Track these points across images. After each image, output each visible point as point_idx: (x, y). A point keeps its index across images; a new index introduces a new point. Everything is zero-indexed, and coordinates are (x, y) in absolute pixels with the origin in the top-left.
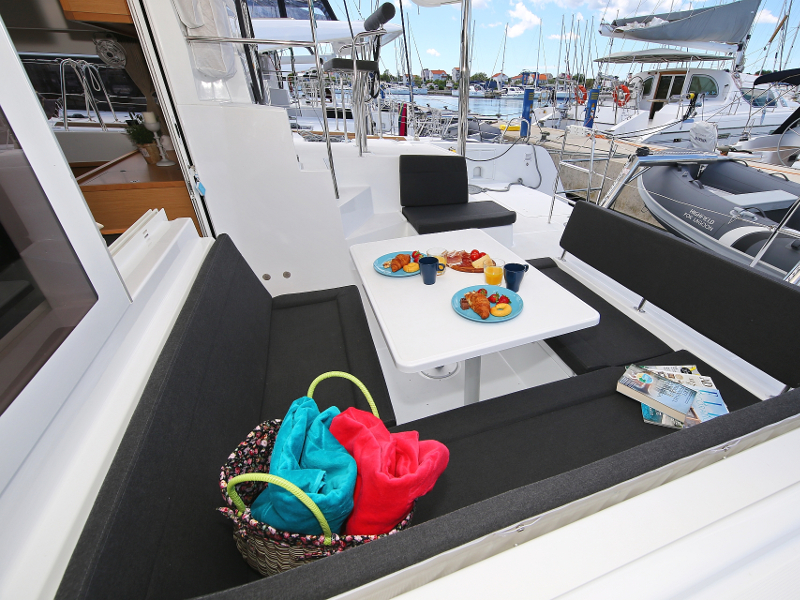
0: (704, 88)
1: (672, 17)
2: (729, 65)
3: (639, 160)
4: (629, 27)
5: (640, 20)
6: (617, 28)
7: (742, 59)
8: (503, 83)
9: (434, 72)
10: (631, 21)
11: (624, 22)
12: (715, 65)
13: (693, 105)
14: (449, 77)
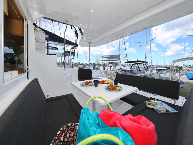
0: (117, 64)
1: (110, 56)
2: (119, 62)
3: (121, 70)
4: (105, 57)
5: (106, 56)
6: (103, 57)
7: (120, 61)
8: (86, 65)
9: (74, 63)
10: (105, 56)
11: (104, 56)
12: (118, 62)
13: (115, 66)
14: (77, 64)
